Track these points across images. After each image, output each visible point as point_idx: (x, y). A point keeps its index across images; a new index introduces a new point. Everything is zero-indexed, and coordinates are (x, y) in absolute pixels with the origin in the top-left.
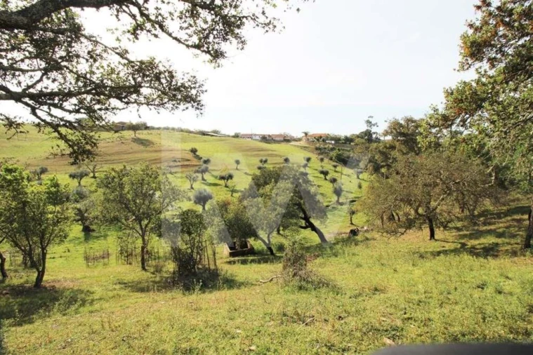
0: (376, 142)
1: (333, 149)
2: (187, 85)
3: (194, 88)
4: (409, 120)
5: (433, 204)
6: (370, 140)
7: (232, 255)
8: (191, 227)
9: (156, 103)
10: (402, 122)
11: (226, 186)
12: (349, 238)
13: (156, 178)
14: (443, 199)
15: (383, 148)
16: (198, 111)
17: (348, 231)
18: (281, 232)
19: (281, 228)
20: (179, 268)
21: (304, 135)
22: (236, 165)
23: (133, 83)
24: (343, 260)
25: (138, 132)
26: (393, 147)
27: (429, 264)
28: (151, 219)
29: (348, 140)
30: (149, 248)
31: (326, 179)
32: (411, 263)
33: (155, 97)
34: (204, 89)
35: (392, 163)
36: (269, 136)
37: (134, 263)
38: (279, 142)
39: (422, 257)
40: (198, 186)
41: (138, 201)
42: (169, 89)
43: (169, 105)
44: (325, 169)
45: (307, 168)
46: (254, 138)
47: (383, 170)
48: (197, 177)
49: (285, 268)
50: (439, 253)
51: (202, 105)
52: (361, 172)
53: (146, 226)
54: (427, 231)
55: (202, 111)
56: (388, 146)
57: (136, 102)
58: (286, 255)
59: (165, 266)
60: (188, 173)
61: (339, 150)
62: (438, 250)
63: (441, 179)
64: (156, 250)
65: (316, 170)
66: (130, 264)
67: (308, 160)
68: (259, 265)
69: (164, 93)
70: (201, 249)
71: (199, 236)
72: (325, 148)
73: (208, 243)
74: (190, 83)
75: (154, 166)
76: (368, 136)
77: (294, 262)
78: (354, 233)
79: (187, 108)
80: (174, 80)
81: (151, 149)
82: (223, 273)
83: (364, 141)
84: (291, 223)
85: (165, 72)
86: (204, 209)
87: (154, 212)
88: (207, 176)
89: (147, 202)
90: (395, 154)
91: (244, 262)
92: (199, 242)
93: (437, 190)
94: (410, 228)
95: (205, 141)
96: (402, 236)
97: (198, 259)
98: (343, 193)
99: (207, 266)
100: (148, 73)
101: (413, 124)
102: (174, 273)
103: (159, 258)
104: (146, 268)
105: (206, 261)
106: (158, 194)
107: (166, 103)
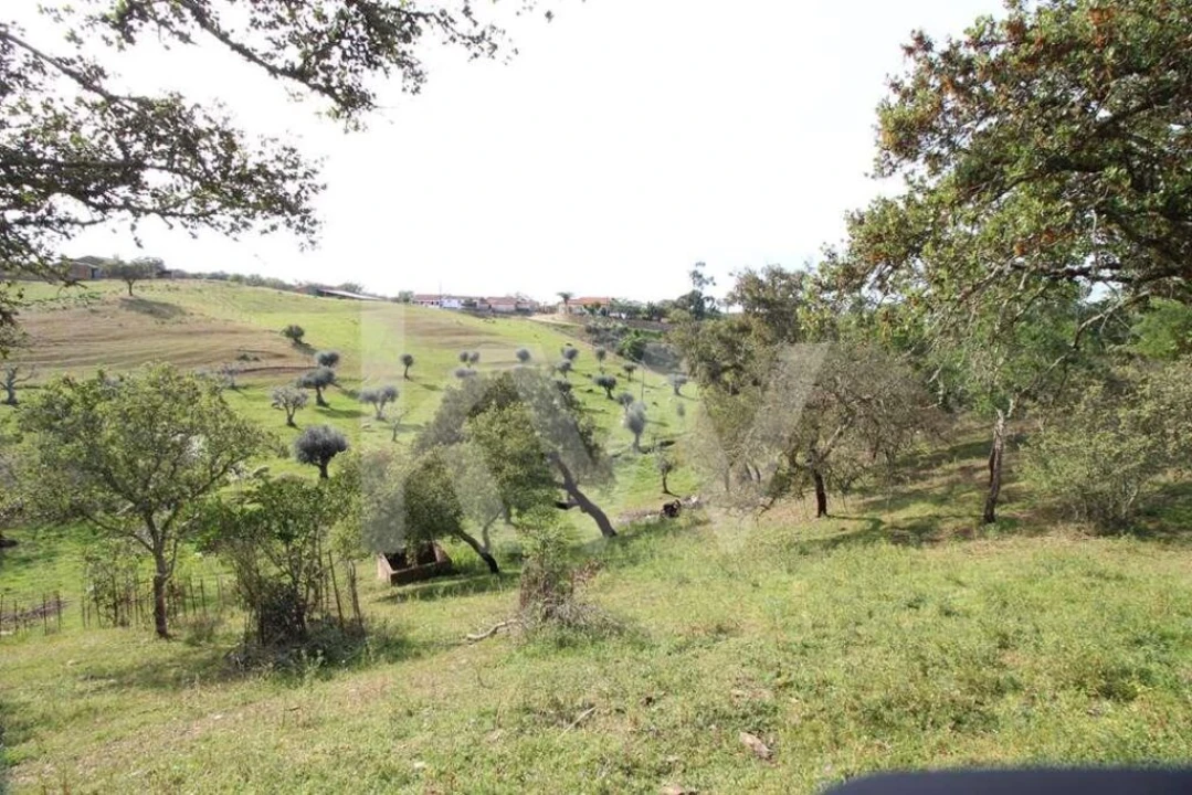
0: (711, 317)
1: (623, 332)
2: (271, 169)
3: (293, 177)
4: (777, 274)
5: (822, 445)
6: (700, 313)
7: (397, 580)
8: (290, 521)
9: (189, 210)
10: (762, 277)
11: (380, 418)
12: (662, 521)
13: (192, 401)
14: (841, 434)
15: (727, 331)
16: (303, 237)
17: (660, 507)
18: (514, 519)
19: (514, 511)
20: (261, 627)
21: (561, 299)
22: (403, 367)
23: (119, 155)
24: (652, 572)
25: (138, 283)
26: (745, 330)
27: (818, 567)
28: (178, 506)
29: (656, 313)
30: (176, 578)
31: (610, 397)
32: (784, 568)
33: (183, 194)
34: (318, 180)
35: (745, 362)
36: (482, 300)
37: (133, 622)
38: (506, 314)
39: (803, 552)
40: (308, 418)
41: (141, 463)
42: (224, 176)
43: (225, 218)
44: (607, 376)
45: (569, 374)
46: (446, 303)
47: (727, 377)
48: (305, 397)
49: (524, 600)
50: (835, 543)
51: (315, 222)
52: (683, 382)
53: (167, 525)
54: (812, 499)
55: (314, 238)
56: (736, 326)
57: (127, 205)
58: (527, 572)
59: (220, 621)
60: (281, 389)
61: (637, 334)
62: (834, 536)
63: (837, 395)
64: (195, 584)
65: (589, 376)
66: (123, 624)
67: (572, 355)
68: (464, 600)
69: (210, 186)
70: (317, 576)
71: (313, 544)
72: (608, 330)
73: (335, 556)
74: (280, 166)
75: (184, 371)
76: (695, 305)
77: (545, 587)
78: (671, 510)
79: (274, 228)
80: (235, 154)
81: (176, 328)
82: (376, 626)
83: (686, 315)
84: (536, 499)
85: (211, 132)
86: (324, 475)
87: (187, 489)
88: (330, 394)
89: (166, 465)
90: (750, 343)
91: (428, 595)
92: (311, 556)
93: (831, 416)
94: (781, 496)
95: (324, 310)
96: (767, 513)
97: (311, 600)
98: (648, 427)
99: (335, 614)
100: (162, 132)
101: (783, 282)
102: (247, 636)
103: (205, 601)
104: (170, 631)
105: (332, 602)
106: (198, 443)
107: (214, 212)
